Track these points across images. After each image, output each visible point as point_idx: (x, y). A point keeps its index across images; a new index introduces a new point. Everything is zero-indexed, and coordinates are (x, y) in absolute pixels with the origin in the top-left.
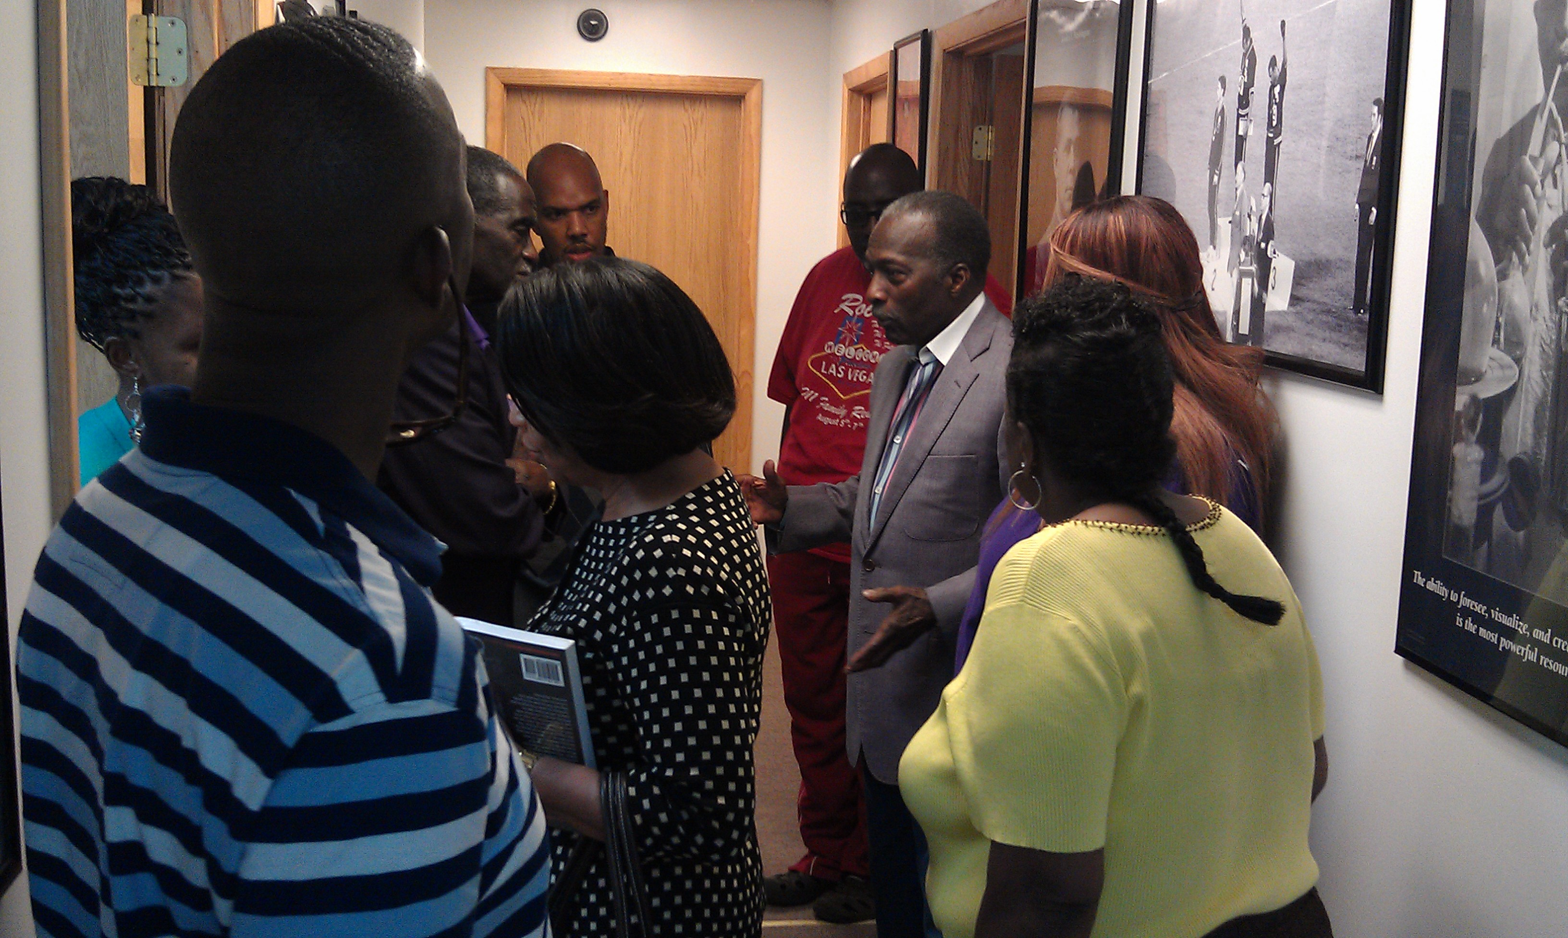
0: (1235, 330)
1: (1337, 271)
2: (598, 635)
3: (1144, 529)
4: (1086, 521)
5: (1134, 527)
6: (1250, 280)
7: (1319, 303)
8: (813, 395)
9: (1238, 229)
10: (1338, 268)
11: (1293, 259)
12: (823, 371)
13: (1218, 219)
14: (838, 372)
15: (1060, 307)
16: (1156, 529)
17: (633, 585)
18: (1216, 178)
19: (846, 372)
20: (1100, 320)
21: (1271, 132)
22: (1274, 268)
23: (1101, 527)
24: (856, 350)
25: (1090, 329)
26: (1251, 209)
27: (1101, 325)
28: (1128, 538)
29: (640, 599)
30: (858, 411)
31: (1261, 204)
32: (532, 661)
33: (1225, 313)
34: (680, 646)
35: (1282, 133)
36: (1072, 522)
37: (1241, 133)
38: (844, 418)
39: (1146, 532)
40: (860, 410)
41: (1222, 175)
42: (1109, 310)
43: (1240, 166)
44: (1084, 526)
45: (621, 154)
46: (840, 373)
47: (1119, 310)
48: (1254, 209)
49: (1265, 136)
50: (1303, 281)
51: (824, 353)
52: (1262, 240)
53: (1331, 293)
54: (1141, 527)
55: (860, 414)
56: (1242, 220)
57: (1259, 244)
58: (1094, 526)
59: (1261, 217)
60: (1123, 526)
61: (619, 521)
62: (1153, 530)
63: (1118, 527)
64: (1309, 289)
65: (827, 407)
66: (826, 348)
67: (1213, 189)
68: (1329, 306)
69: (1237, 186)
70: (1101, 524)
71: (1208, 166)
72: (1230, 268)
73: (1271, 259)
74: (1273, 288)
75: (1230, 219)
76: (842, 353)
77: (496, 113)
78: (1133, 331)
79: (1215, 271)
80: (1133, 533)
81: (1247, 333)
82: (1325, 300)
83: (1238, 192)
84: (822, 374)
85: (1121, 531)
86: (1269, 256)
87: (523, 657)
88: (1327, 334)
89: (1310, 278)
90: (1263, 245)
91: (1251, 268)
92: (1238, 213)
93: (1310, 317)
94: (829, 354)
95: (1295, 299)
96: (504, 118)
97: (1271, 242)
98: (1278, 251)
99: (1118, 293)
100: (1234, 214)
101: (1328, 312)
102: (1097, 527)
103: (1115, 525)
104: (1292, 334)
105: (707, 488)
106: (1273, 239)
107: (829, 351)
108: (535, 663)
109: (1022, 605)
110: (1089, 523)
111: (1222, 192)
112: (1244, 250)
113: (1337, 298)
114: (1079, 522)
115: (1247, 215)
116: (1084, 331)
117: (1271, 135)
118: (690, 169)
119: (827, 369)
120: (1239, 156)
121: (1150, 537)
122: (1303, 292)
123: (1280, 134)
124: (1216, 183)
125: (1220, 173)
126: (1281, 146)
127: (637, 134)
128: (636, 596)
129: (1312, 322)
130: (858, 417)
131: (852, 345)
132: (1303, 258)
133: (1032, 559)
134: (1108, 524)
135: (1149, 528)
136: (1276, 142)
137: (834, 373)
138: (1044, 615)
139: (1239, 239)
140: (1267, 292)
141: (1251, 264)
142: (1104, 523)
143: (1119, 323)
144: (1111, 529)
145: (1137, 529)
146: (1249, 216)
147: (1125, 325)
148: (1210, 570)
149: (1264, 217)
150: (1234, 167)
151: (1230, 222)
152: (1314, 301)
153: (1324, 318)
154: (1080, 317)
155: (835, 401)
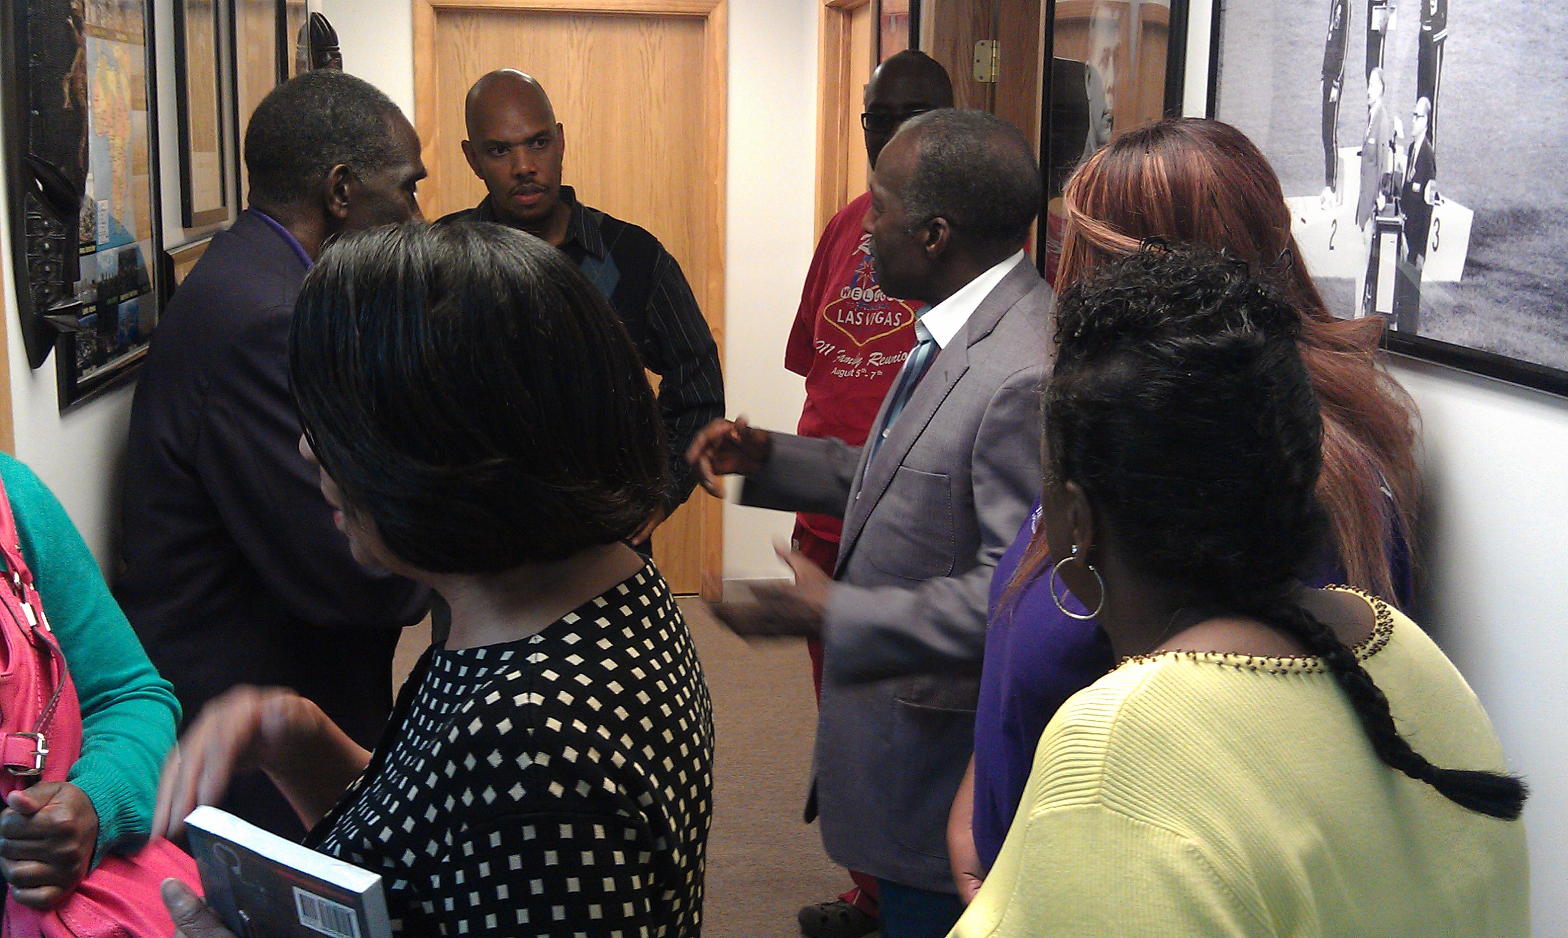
0: (1369, 306)
1: (1551, 227)
2: (409, 857)
3: (1291, 665)
4: (1194, 653)
5: (1274, 661)
6: (1395, 237)
7: (1518, 274)
8: (829, 348)
9: (1373, 164)
10: (1553, 223)
11: (1470, 208)
12: (839, 321)
13: (1339, 150)
14: (856, 319)
15: (1137, 295)
16: (1309, 662)
17: (463, 779)
18: (1334, 93)
19: (864, 317)
20: (1205, 318)
21: (1428, 25)
22: (1437, 220)
23: (1220, 663)
24: (874, 291)
25: (1190, 334)
26: (1396, 134)
27: (1206, 327)
28: (1267, 681)
29: (473, 802)
30: (876, 359)
31: (1412, 128)
32: (312, 901)
33: (1352, 282)
34: (537, 887)
35: (1447, 26)
36: (1171, 655)
37: (1375, 26)
38: (860, 367)
39: (1294, 668)
40: (878, 356)
41: (1344, 86)
42: (1220, 302)
43: (1375, 74)
44: (1192, 663)
45: (569, 85)
46: (859, 321)
47: (1234, 302)
48: (1401, 135)
49: (1418, 30)
50: (1488, 240)
51: (841, 300)
52: (1415, 179)
53: (1540, 259)
54: (1286, 661)
55: (878, 361)
56: (1380, 152)
57: (1408, 185)
58: (1207, 661)
59: (1412, 146)
60: (1257, 660)
61: (461, 653)
62: (1305, 665)
63: (1249, 662)
64: (1499, 251)
65: (842, 359)
66: (842, 294)
67: (1329, 110)
68: (1537, 280)
69: (1370, 102)
70: (1220, 657)
71: (1322, 76)
72: (1360, 218)
73: (1432, 206)
74: (1435, 249)
75: (1360, 149)
76: (860, 297)
77: (425, 40)
78: (1261, 337)
79: (1335, 222)
80: (1274, 673)
81: (1391, 312)
82: (1529, 269)
83: (1373, 112)
84: (838, 323)
85: (1254, 669)
86: (1428, 202)
87: (297, 891)
88: (1534, 320)
89: (1502, 236)
90: (1416, 187)
91: (1396, 219)
92: (1372, 141)
93: (1503, 293)
94: (846, 299)
95: (1472, 266)
96: (435, 45)
97: (1430, 183)
98: (1443, 194)
99: (1232, 273)
100: (1365, 144)
101: (1536, 287)
102: (1212, 662)
103: (1243, 659)
104: (1468, 317)
105: (601, 603)
106: (1433, 178)
107: (845, 297)
108: (316, 903)
109: (1097, 809)
110: (1200, 656)
111: (1343, 112)
112: (1383, 193)
113: (1552, 267)
114: (1182, 655)
115: (1388, 144)
116: (1178, 336)
117: (1428, 28)
118: (648, 101)
119: (843, 318)
120: (1373, 60)
121: (1301, 675)
122: (1486, 256)
123: (1444, 27)
124: (1335, 99)
125: (1341, 87)
126: (1445, 43)
127: (586, 61)
128: (468, 798)
129: (1505, 300)
130: (877, 364)
131: (870, 287)
132: (1488, 206)
133: (1110, 726)
134: (1231, 657)
135: (1299, 662)
136: (1437, 37)
137: (852, 320)
138: (1138, 827)
139: (1374, 180)
140: (1424, 255)
141: (1396, 214)
142: (1225, 656)
143: (1237, 323)
144: (1238, 666)
145: (1280, 665)
146: (1392, 145)
147: (1248, 327)
148: (1400, 728)
149: (1417, 147)
150: (1364, 76)
151: (1359, 154)
152: (1511, 271)
153: (1528, 295)
154: (1171, 312)
155: (852, 352)
